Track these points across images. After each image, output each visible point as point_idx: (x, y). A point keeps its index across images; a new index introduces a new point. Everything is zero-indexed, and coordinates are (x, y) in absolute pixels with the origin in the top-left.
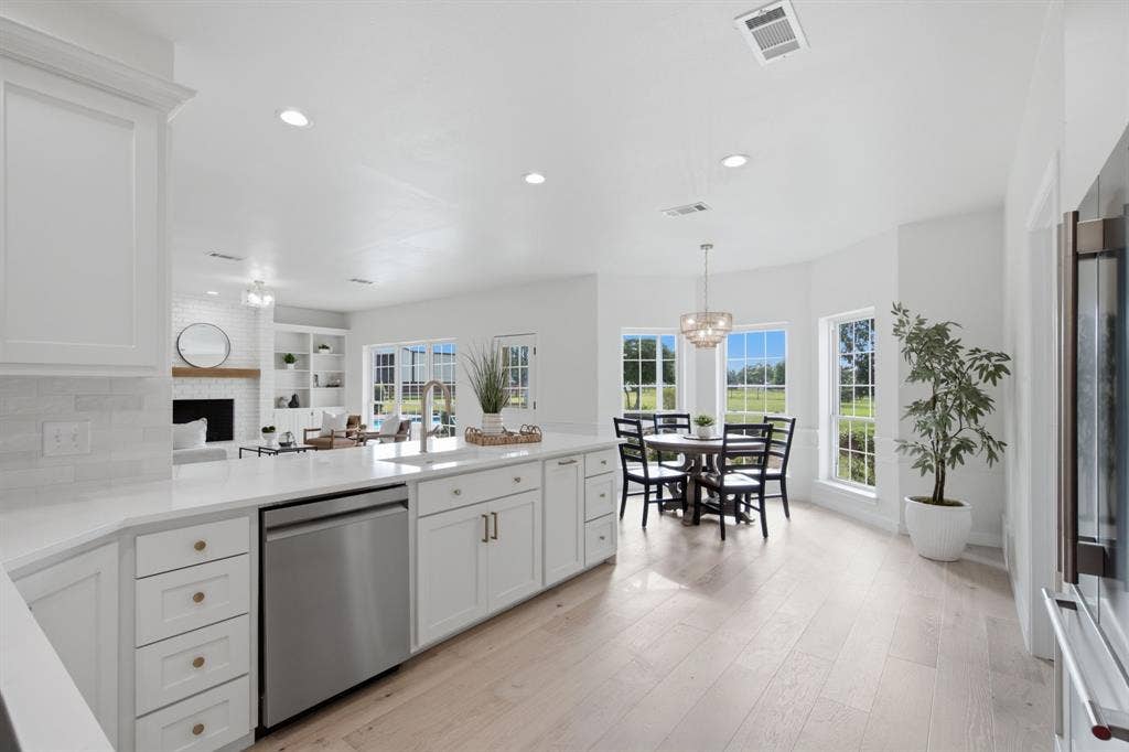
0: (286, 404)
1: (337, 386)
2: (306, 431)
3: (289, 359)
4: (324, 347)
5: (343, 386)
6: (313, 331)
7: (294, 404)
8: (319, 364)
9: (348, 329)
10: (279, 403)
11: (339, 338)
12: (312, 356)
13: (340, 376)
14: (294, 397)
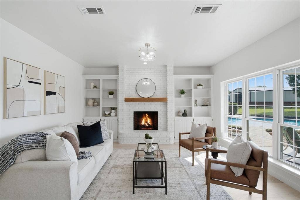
0: (181, 114)
1: (207, 106)
2: (180, 134)
3: (182, 92)
4: (200, 85)
5: (210, 105)
6: (194, 77)
7: (185, 114)
8: (197, 94)
9: (213, 74)
10: (178, 114)
11: (208, 80)
12: (194, 90)
13: (209, 100)
14: (185, 111)
